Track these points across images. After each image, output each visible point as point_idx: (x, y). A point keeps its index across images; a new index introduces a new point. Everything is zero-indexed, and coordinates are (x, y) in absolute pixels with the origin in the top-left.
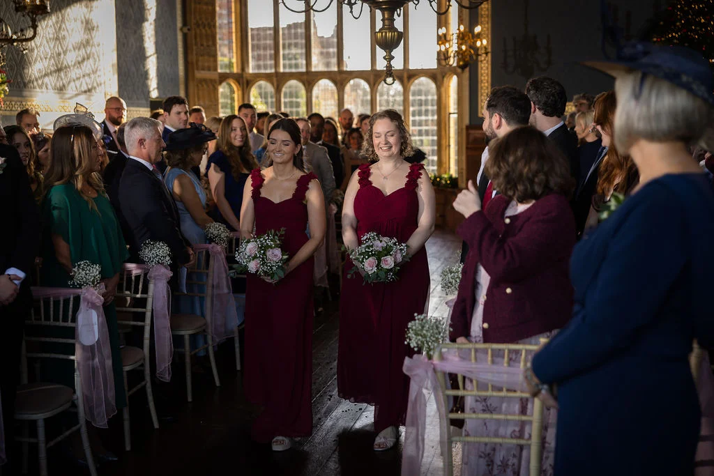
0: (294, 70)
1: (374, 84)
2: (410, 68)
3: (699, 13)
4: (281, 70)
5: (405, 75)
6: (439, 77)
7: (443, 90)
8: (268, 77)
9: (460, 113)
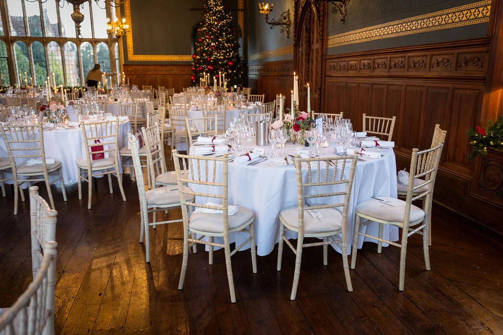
0: (36, 36)
1: (79, 45)
2: (96, 38)
3: (215, 20)
4: (29, 35)
5: (93, 41)
6: (109, 42)
7: (112, 49)
8: (22, 39)
9: (119, 59)
